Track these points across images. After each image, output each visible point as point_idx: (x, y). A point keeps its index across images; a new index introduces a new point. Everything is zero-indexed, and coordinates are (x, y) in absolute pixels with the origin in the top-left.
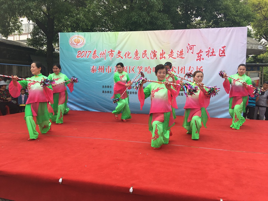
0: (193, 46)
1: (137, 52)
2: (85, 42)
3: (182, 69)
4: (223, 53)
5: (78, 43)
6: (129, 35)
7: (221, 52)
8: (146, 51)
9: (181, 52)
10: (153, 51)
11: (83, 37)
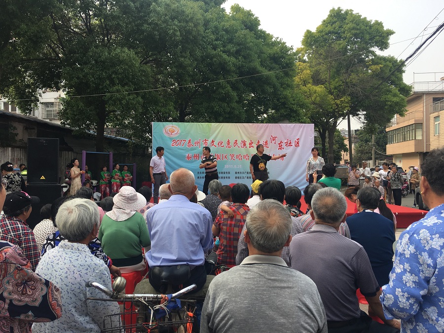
0: (275, 137)
1: (229, 141)
2: (180, 132)
4: (297, 144)
5: (173, 132)
6: (221, 127)
8: (236, 141)
9: (266, 142)
10: (243, 141)
11: (177, 127)
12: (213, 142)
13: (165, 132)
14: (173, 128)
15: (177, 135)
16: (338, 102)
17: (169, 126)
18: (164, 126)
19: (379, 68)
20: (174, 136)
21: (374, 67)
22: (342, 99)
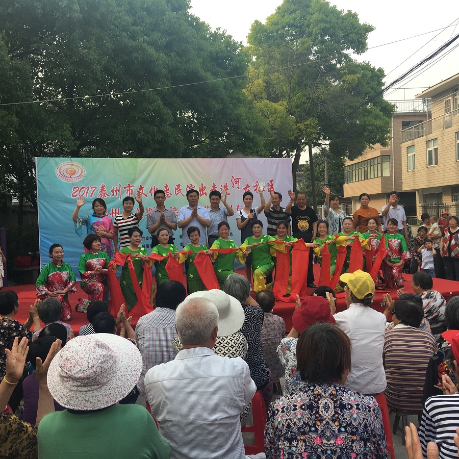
0: (238, 179)
1: (166, 187)
2: (85, 173)
4: (271, 188)
5: (73, 174)
6: (153, 164)
8: (179, 186)
9: (226, 186)
10: (190, 186)
11: (80, 165)
12: (141, 188)
13: (59, 174)
14: (73, 167)
15: (81, 179)
16: (302, 126)
17: (66, 164)
18: (57, 164)
19: (356, 78)
20: (75, 180)
21: (349, 77)
22: (307, 122)
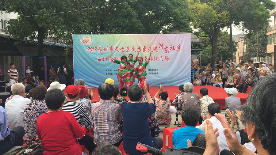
0: (162, 44)
1: (128, 47)
2: (92, 41)
3: (156, 58)
4: (179, 49)
5: (88, 42)
6: (122, 37)
7: (178, 48)
8: (134, 47)
10: (139, 47)
11: (91, 38)
12: (117, 48)
13: (82, 41)
14: (88, 39)
15: (91, 44)
16: (220, 15)
17: (85, 37)
18: (81, 37)
20: (88, 44)
22: (223, 13)
